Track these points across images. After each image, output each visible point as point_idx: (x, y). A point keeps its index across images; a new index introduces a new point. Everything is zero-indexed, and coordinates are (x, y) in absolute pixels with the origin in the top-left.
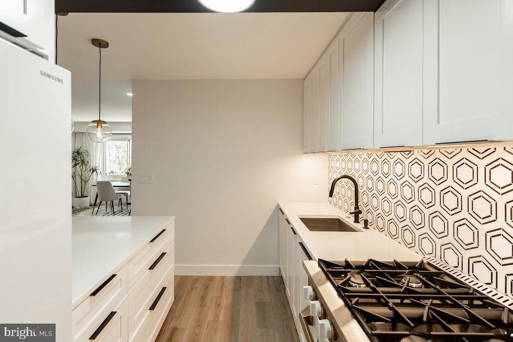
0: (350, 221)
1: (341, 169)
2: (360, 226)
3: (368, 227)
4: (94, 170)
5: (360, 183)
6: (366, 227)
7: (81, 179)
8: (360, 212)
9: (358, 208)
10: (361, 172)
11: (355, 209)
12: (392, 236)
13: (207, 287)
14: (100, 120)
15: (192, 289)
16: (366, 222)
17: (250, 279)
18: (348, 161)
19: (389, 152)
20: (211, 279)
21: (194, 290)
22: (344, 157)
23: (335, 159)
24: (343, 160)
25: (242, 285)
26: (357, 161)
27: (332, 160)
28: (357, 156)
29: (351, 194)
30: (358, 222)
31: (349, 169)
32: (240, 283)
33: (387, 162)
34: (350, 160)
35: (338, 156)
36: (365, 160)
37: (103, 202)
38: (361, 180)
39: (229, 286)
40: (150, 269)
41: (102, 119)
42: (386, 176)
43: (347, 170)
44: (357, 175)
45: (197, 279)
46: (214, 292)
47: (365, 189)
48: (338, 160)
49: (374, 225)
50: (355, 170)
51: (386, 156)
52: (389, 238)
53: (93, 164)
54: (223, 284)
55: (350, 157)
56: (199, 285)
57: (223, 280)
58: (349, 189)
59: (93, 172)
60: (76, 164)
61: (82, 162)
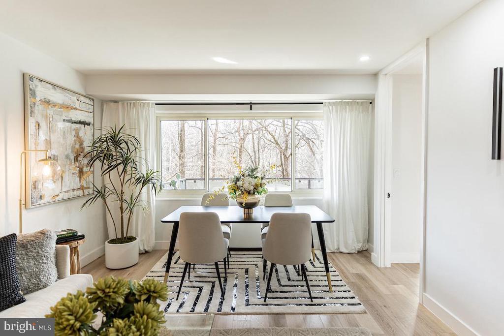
7: (121, 200)
59: (145, 183)
60: (111, 168)
61: (126, 161)
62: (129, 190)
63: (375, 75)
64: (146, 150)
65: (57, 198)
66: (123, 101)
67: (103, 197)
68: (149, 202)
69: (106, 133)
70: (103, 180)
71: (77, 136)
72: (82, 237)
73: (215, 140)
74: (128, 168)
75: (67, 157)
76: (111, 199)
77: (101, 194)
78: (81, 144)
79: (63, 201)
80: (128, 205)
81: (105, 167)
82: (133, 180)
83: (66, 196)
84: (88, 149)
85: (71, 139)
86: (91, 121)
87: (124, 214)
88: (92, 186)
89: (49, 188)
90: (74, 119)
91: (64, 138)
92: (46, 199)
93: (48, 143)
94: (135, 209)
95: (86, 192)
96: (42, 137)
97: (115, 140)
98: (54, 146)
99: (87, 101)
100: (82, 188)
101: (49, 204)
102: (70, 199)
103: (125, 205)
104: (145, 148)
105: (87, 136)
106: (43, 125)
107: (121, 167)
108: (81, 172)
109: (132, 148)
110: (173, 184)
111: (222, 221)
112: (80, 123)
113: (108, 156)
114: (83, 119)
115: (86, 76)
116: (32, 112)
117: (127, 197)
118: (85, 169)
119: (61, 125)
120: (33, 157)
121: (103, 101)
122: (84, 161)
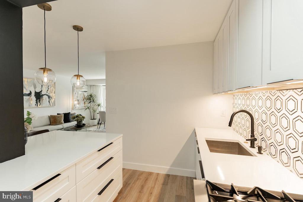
0: (247, 146)
1: (241, 106)
2: (255, 151)
3: (262, 152)
4: (99, 105)
5: (256, 116)
6: (260, 152)
7: (93, 110)
8: (256, 140)
9: (254, 136)
10: (257, 108)
11: (251, 136)
12: (283, 164)
13: (147, 180)
14: (78, 75)
15: (138, 179)
16: (260, 149)
17: (175, 177)
18: (247, 99)
19: (281, 90)
20: (150, 174)
21: (138, 181)
22: (243, 96)
23: (238, 98)
24: (243, 99)
25: (169, 181)
26: (254, 98)
27: (235, 99)
28: (254, 95)
29: (249, 124)
30: (254, 147)
31: (247, 105)
32: (168, 180)
33: (280, 99)
34: (248, 98)
35: (239, 96)
36: (260, 98)
37: (102, 122)
38: (256, 114)
39: (161, 180)
40: (98, 168)
41: (80, 74)
42: (279, 111)
43: (246, 106)
44: (254, 110)
45: (142, 173)
46: (150, 183)
47: (260, 121)
48: (239, 99)
49: (268, 152)
50: (252, 106)
51: (278, 94)
52: (280, 165)
53: (98, 102)
54: (157, 178)
55: (248, 96)
56: (143, 177)
57: (157, 176)
58: (247, 120)
60: (90, 102)
61: (93, 101)
62: (96, 107)
65: (80, 108)
66: (95, 85)
71: (84, 95)
78: (85, 96)
83: (81, 108)
84: (86, 98)
85: (82, 95)
86: (87, 91)
89: (77, 106)
90: (83, 91)
92: (77, 108)
93: (77, 97)
96: (76, 95)
97: (91, 96)
98: (78, 97)
99: (86, 86)
100: (85, 107)
102: (82, 109)
105: (86, 94)
106: (76, 93)
108: (85, 103)
113: (89, 99)
114: (85, 91)
116: (74, 91)
119: (80, 93)
120: (74, 100)
121: (91, 86)
122: (85, 100)
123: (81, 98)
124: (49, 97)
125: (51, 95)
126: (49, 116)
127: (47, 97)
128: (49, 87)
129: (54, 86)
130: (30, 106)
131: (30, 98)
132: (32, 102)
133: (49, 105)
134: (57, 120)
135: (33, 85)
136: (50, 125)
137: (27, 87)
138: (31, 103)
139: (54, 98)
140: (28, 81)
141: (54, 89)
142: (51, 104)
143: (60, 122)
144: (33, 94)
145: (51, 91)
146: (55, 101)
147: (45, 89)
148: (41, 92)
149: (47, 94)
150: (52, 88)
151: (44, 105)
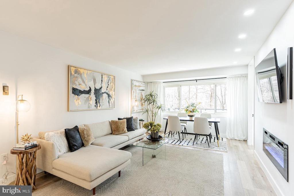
7: (152, 113)
53: (159, 104)
59: (159, 108)
60: (150, 103)
61: (154, 101)
63: (247, 65)
64: (160, 98)
65: (137, 111)
66: (153, 82)
67: (148, 112)
68: (160, 114)
69: (148, 93)
70: (147, 107)
71: (141, 94)
72: (144, 121)
73: (197, 90)
74: (155, 103)
75: (139, 100)
76: (150, 112)
77: (147, 111)
78: (142, 96)
79: (138, 112)
80: (154, 115)
81: (148, 103)
82: (156, 107)
84: (144, 98)
86: (145, 89)
87: (153, 117)
88: (144, 109)
89: (136, 109)
90: (141, 89)
91: (139, 95)
92: (135, 111)
93: (136, 96)
94: (156, 116)
95: (143, 110)
96: (134, 94)
97: (151, 95)
99: (144, 83)
100: (142, 109)
101: (135, 113)
102: (139, 112)
103: (153, 115)
104: (160, 97)
105: (143, 93)
106: (135, 92)
107: (153, 103)
109: (156, 97)
110: (169, 109)
111: (180, 119)
112: (142, 90)
113: (149, 100)
114: (143, 89)
115: (143, 76)
116: (133, 89)
117: (154, 112)
118: (143, 104)
119: (138, 91)
121: (148, 83)
122: (143, 101)
123: (138, 97)
124: (109, 96)
125: (111, 93)
126: (109, 122)
127: (107, 96)
128: (109, 83)
129: (114, 81)
130: (89, 107)
131: (89, 97)
132: (91, 102)
133: (109, 107)
134: (120, 128)
135: (92, 80)
136: (111, 134)
137: (87, 81)
138: (91, 104)
139: (114, 97)
140: (87, 72)
141: (114, 86)
142: (111, 105)
143: (123, 130)
144: (93, 91)
145: (111, 88)
146: (114, 102)
147: (104, 85)
148: (101, 88)
149: (107, 92)
150: (112, 84)
151: (103, 107)
